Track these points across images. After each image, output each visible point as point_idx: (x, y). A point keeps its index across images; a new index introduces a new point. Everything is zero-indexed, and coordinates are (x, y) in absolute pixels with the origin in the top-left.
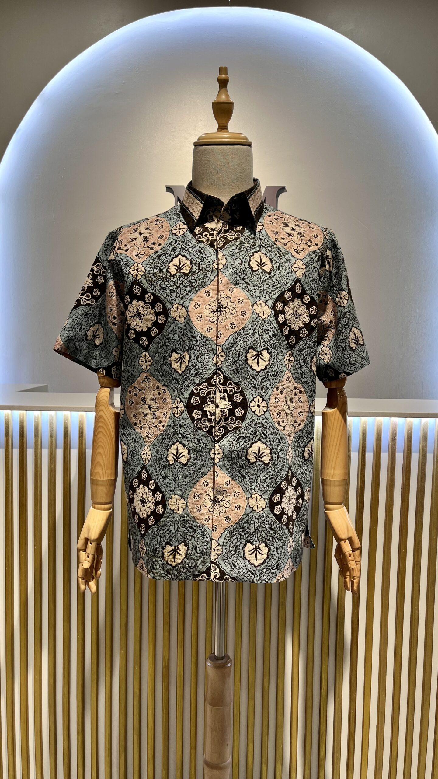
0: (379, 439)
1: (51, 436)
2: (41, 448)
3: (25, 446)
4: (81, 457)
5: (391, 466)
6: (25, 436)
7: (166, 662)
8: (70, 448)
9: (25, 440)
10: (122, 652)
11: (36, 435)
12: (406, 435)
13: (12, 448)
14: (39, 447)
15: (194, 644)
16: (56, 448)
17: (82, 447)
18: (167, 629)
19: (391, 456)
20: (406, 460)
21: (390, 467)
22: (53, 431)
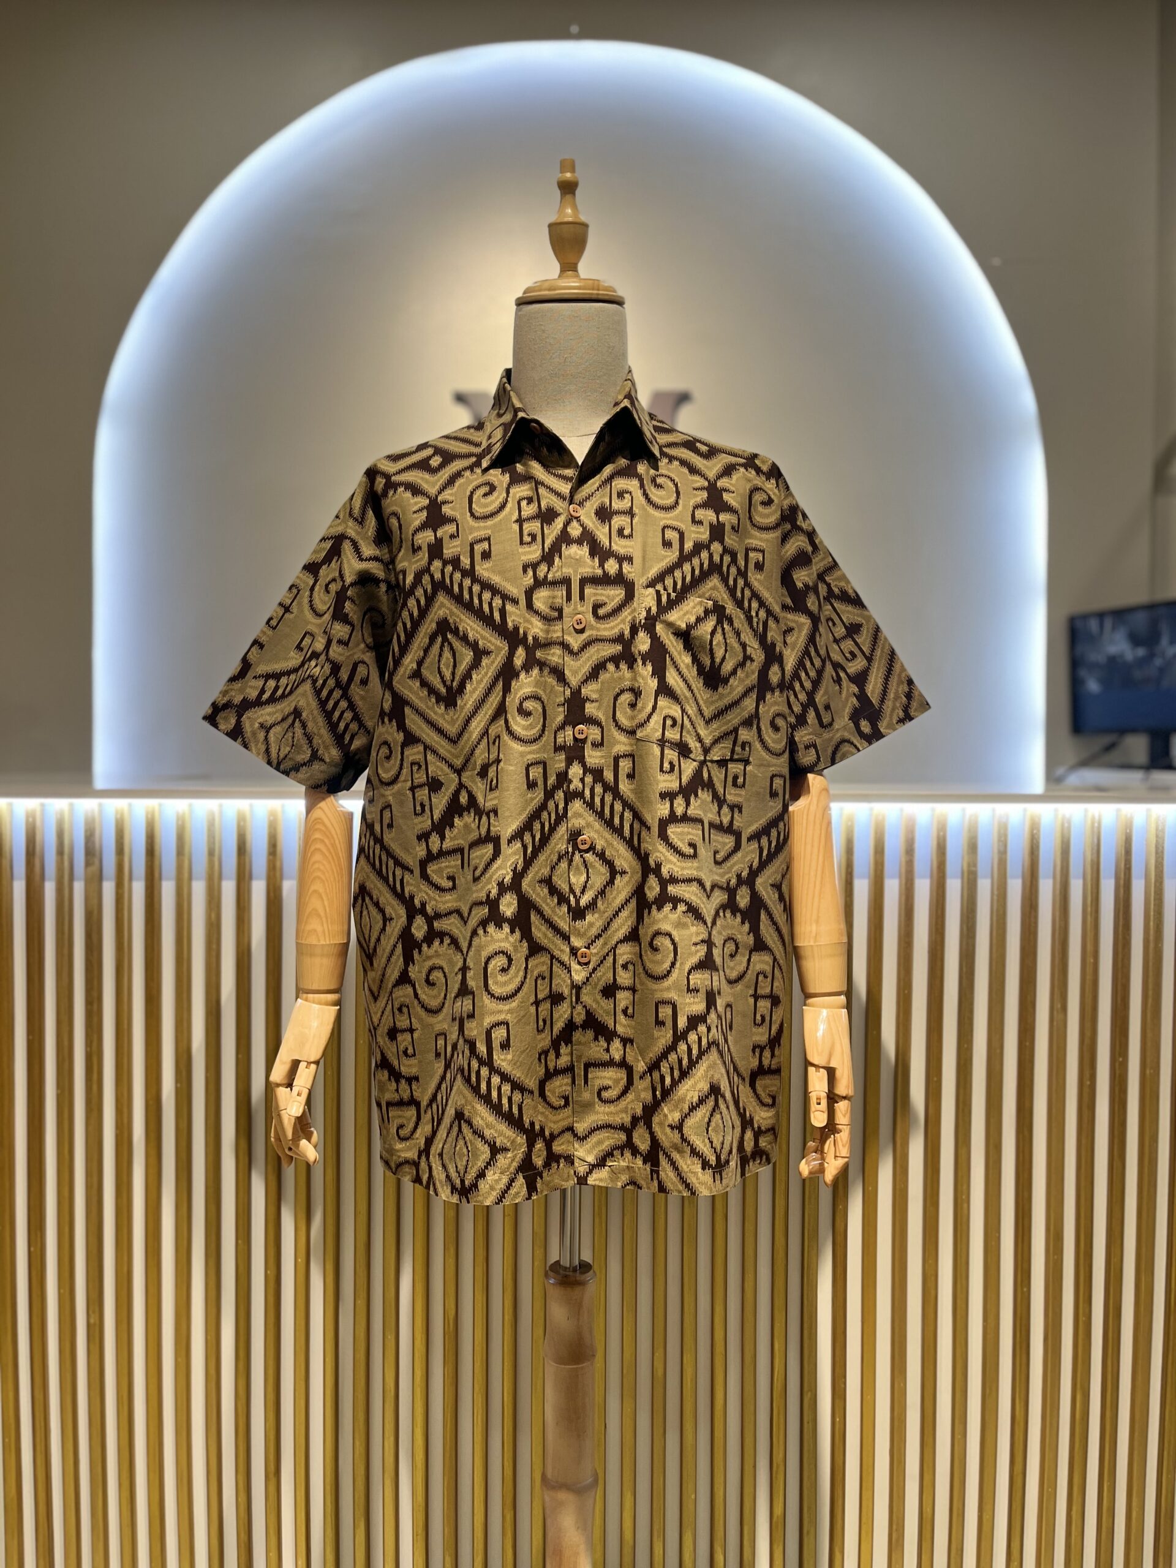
0: (879, 850)
1: (211, 853)
2: (190, 879)
3: (156, 875)
4: (273, 897)
6: (157, 853)
7: (452, 1322)
8: (251, 878)
9: (157, 863)
10: (359, 1302)
11: (179, 853)
12: (934, 843)
13: (131, 879)
14: (186, 875)
16: (220, 878)
17: (275, 875)
18: (452, 1251)
19: (906, 885)
20: (935, 893)
22: (214, 843)
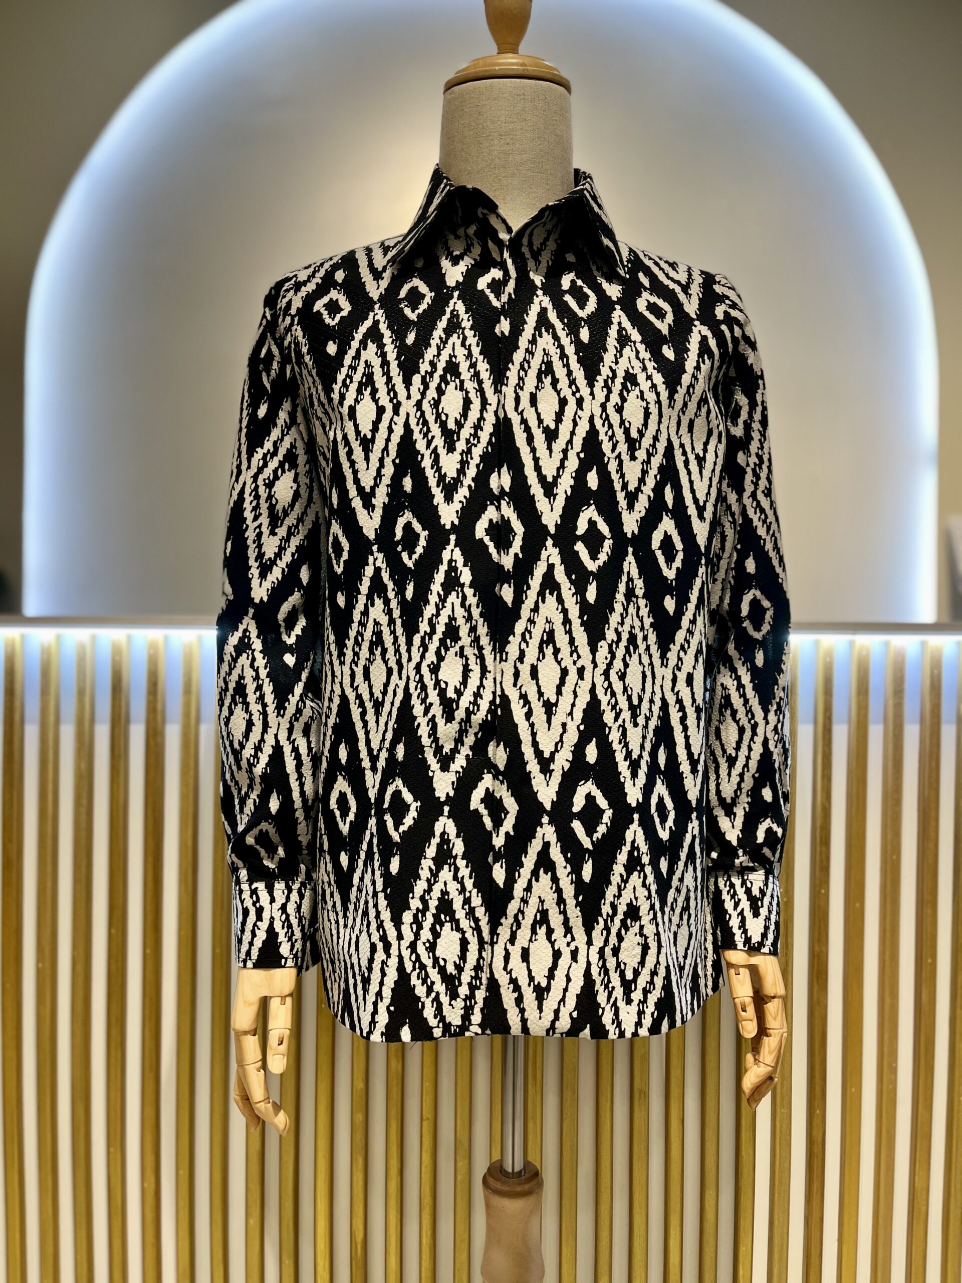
0: (863, 689)
1: (81, 693)
3: (17, 717)
4: (152, 742)
5: (895, 755)
6: (18, 692)
7: (359, 1247)
8: (128, 721)
9: (17, 703)
10: (251, 1221)
11: (45, 691)
12: (928, 682)
14: (52, 718)
15: (427, 1200)
16: (92, 721)
17: (155, 719)
18: (360, 1161)
19: (894, 731)
20: (928, 741)
21: (890, 757)
22: (84, 680)
